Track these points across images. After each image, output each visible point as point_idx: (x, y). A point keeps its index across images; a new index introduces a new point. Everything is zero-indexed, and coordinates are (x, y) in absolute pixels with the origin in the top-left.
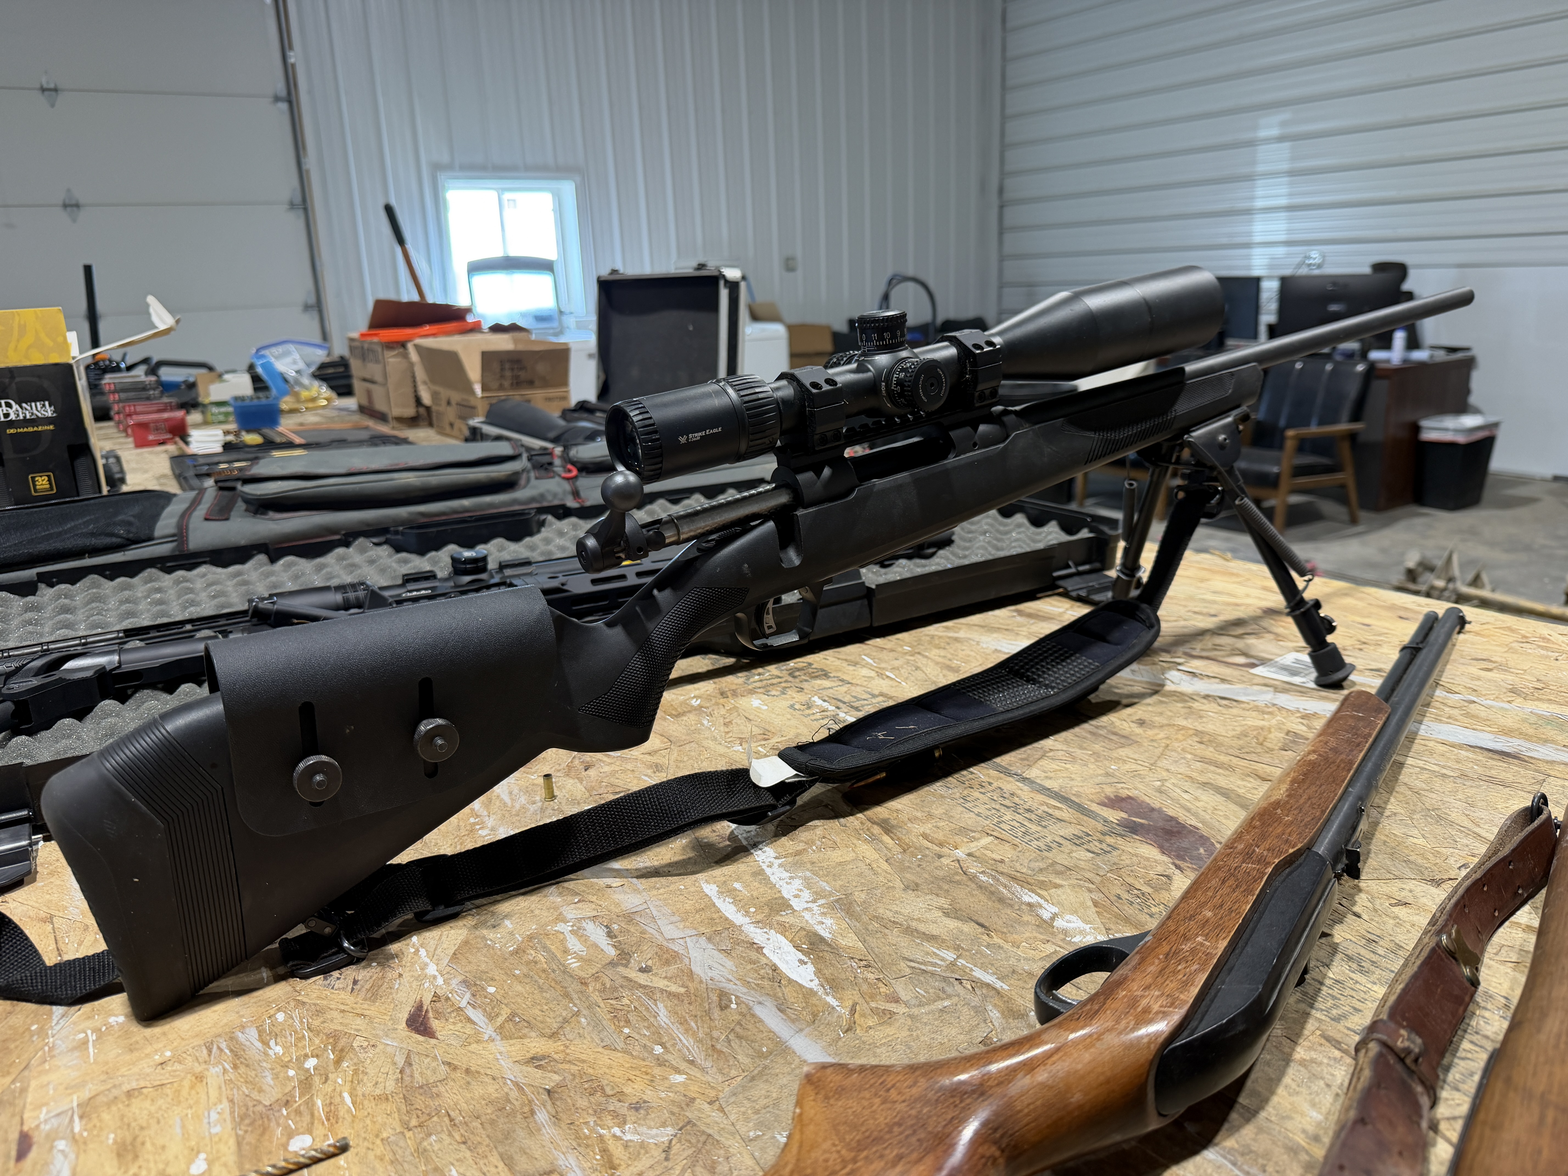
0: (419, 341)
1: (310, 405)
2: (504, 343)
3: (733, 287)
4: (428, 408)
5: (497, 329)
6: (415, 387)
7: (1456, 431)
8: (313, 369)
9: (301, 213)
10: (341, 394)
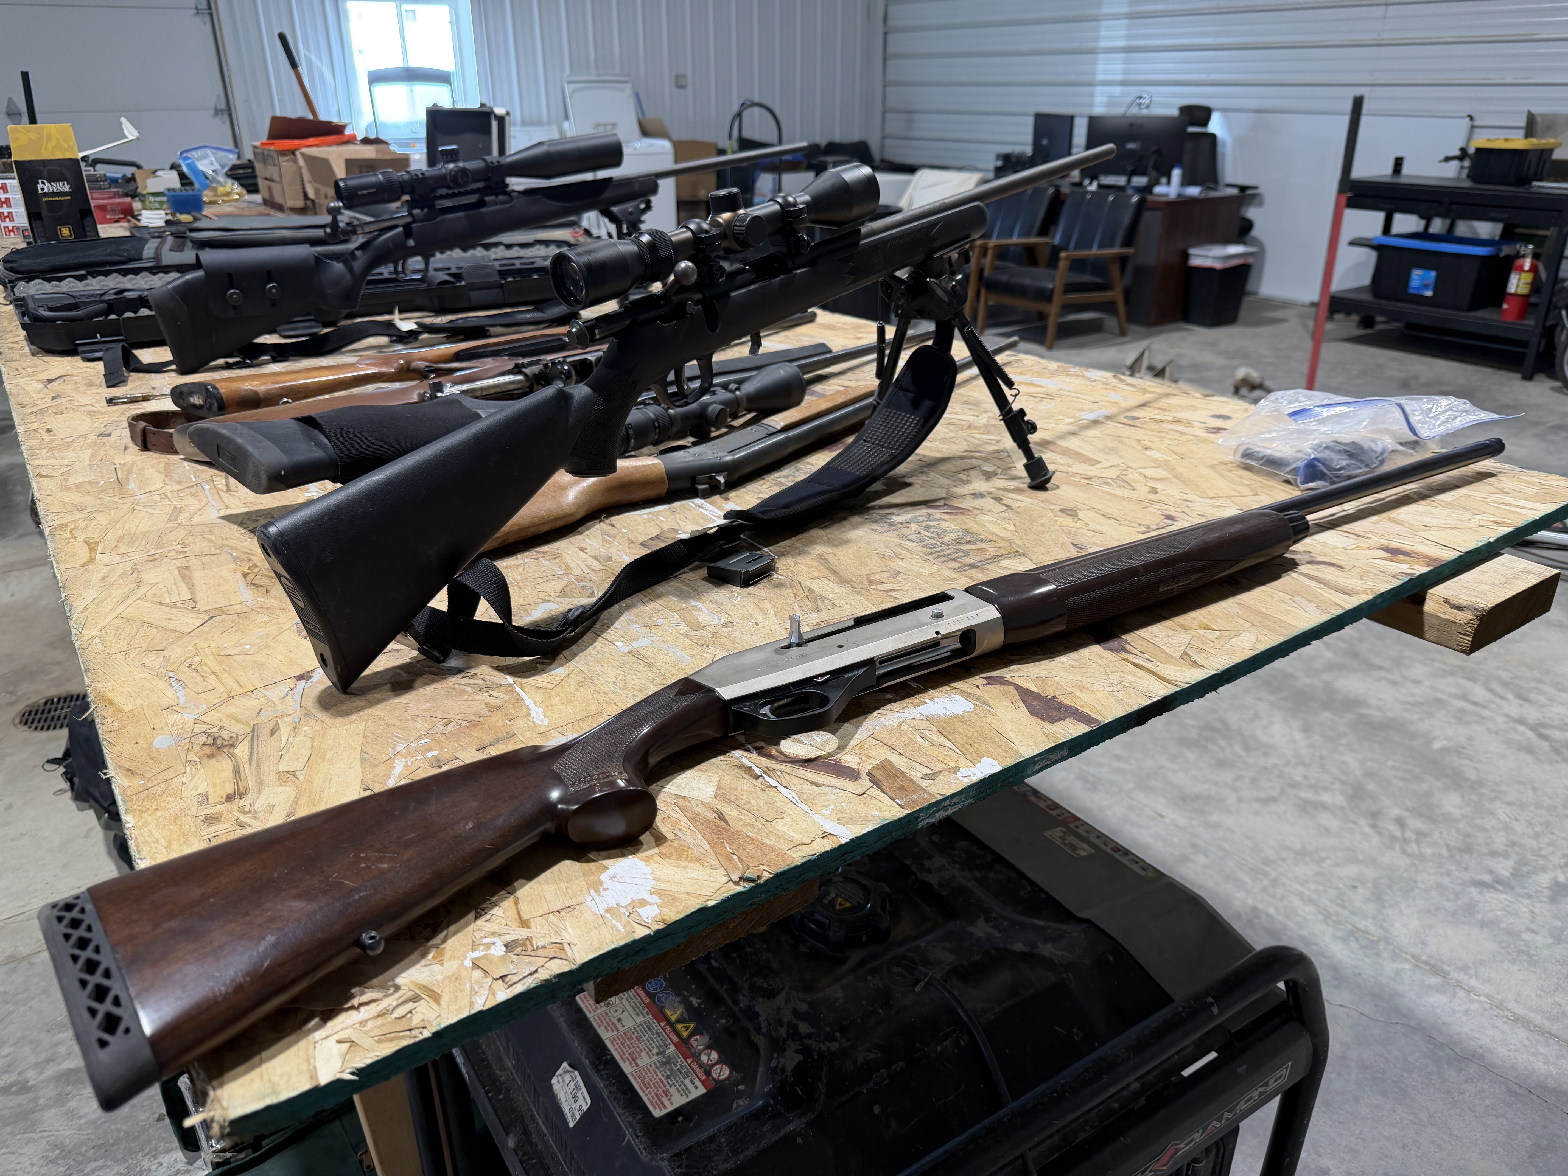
0: (305, 150)
1: (225, 198)
2: (369, 152)
3: (501, 120)
4: (313, 201)
5: (366, 141)
6: (303, 184)
7: (1214, 258)
8: (226, 169)
9: (207, 18)
10: (249, 192)
